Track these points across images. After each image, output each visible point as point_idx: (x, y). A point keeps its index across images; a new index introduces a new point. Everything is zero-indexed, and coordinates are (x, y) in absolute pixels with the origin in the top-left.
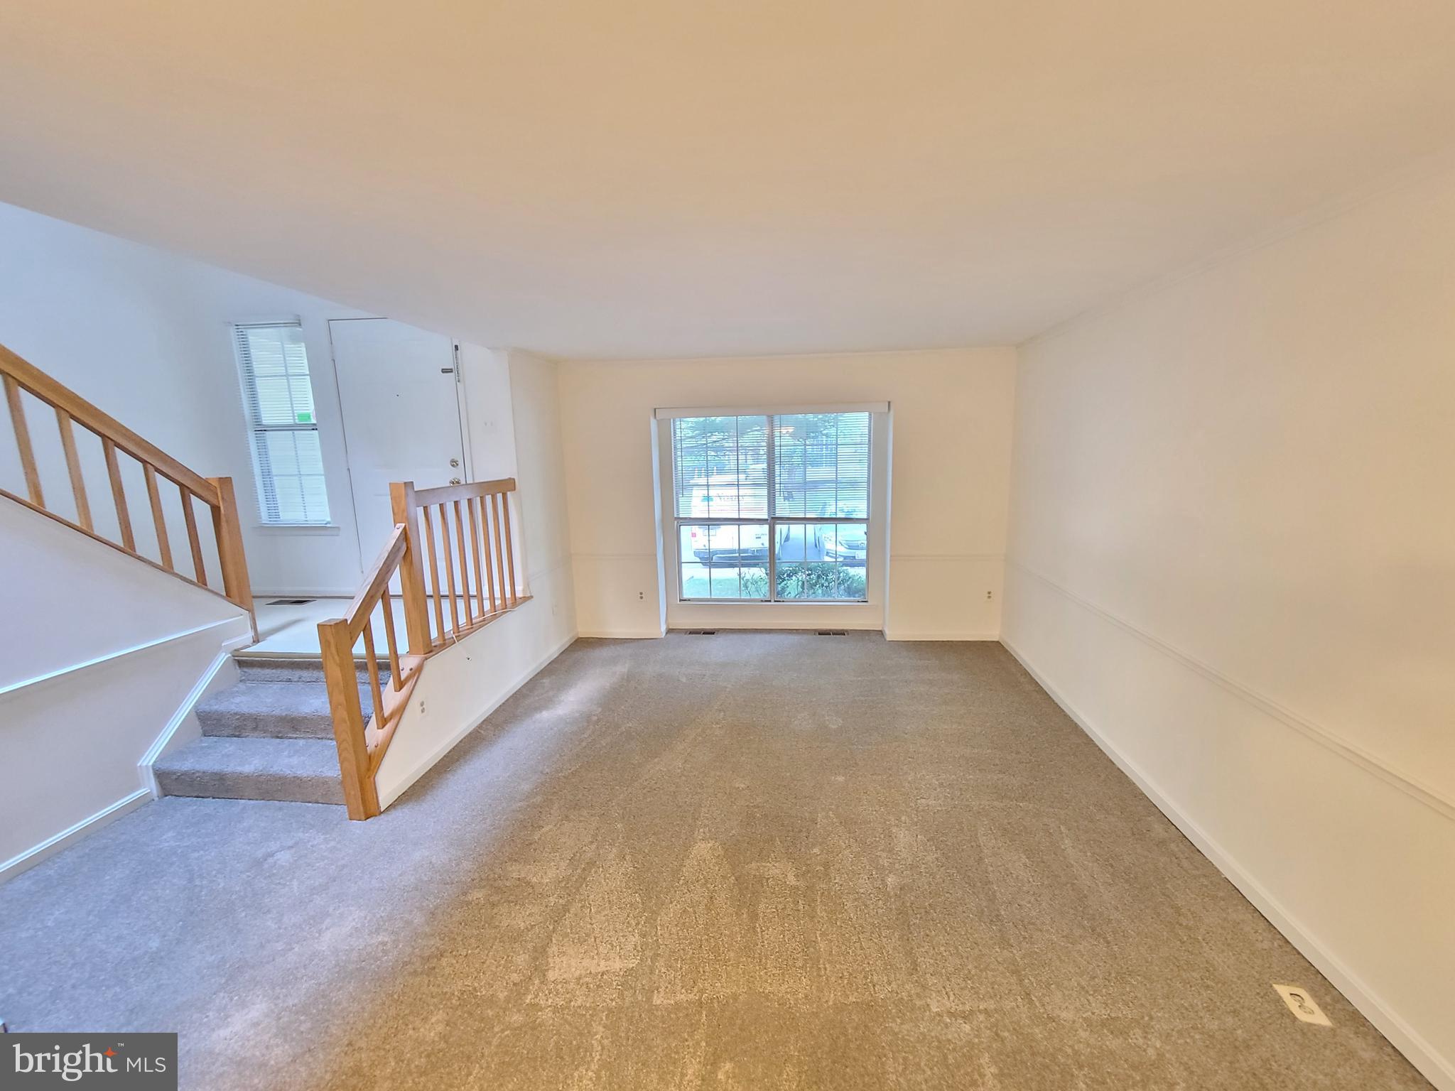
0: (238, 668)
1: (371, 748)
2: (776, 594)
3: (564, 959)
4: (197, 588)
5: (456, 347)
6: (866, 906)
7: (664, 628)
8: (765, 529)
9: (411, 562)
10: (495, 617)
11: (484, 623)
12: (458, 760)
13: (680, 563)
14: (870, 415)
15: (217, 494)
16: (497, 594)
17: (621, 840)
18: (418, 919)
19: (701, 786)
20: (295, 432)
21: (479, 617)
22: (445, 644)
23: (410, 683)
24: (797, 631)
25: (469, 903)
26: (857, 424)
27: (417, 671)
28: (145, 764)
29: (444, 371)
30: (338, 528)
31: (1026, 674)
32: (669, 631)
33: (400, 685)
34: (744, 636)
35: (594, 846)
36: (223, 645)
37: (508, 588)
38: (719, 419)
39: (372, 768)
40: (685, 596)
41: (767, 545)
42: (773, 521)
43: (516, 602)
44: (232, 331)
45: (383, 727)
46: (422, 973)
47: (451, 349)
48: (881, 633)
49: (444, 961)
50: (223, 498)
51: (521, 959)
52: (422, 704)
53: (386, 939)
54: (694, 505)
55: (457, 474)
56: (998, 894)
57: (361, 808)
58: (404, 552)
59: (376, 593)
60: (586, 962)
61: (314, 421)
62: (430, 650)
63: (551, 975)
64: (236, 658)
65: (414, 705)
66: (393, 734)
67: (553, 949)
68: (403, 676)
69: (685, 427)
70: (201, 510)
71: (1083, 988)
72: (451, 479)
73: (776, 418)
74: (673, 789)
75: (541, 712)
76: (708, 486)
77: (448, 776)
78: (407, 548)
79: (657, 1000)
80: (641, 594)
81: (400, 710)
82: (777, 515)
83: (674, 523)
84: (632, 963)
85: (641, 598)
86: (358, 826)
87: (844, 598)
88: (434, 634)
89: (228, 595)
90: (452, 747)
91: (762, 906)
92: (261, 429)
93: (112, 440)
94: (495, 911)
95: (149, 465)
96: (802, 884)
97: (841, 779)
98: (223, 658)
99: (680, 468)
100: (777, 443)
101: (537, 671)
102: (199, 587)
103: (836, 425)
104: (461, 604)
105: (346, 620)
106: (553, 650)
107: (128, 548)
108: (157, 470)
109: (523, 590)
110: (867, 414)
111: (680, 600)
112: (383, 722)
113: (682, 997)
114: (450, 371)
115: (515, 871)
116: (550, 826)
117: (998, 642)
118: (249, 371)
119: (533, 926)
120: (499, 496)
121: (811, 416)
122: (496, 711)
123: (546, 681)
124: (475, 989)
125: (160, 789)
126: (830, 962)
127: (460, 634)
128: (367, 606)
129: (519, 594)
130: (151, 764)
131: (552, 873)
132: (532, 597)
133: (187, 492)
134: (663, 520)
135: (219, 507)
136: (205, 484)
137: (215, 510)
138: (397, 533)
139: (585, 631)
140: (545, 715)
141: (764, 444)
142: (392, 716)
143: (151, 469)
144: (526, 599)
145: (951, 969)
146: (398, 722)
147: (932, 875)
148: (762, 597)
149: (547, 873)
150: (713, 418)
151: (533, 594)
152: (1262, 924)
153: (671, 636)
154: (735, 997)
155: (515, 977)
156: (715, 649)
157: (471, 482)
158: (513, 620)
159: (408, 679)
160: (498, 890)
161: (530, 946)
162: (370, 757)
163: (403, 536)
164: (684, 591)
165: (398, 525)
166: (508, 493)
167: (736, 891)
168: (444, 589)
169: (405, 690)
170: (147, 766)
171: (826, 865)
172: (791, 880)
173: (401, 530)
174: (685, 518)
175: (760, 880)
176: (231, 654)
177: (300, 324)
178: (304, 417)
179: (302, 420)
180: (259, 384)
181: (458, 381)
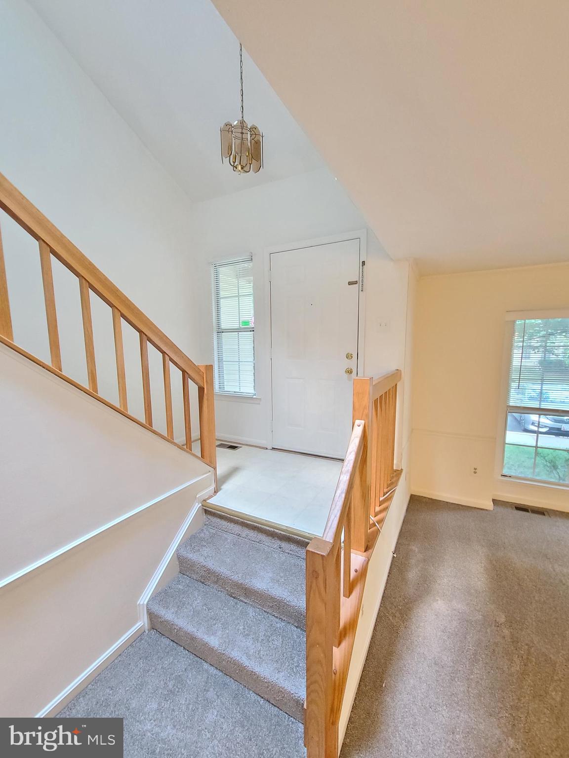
0: (204, 514)
4: (185, 453)
5: (364, 263)
7: (491, 501)
10: (391, 496)
11: (386, 503)
13: (504, 444)
15: (204, 378)
20: (240, 333)
23: (358, 587)
27: (363, 574)
28: (142, 603)
29: (350, 283)
30: (260, 399)
32: (494, 503)
33: (349, 589)
36: (197, 496)
40: (505, 472)
44: (212, 269)
47: (358, 265)
50: (206, 381)
55: (350, 365)
61: (252, 325)
62: (367, 544)
64: (204, 508)
68: (351, 577)
70: (193, 389)
78: (364, 446)
80: (475, 469)
81: (354, 625)
85: (475, 473)
89: (202, 456)
90: (371, 637)
92: (220, 332)
93: (146, 335)
95: (166, 356)
98: (197, 506)
102: (187, 452)
106: (404, 511)
107: (148, 426)
108: (171, 360)
109: (397, 464)
111: (502, 476)
112: (339, 638)
114: (356, 283)
118: (218, 294)
125: (149, 622)
128: (342, 520)
130: (145, 603)
132: (404, 469)
133: (186, 376)
135: (204, 388)
136: (196, 369)
137: (201, 390)
138: (359, 430)
139: (417, 490)
142: (345, 630)
143: (167, 358)
144: (399, 472)
146: (354, 642)
151: (402, 467)
153: (496, 507)
159: (355, 582)
163: (363, 434)
165: (358, 422)
166: (398, 384)
169: (354, 597)
170: (143, 604)
173: (361, 427)
176: (201, 505)
177: (252, 259)
178: (246, 323)
179: (244, 325)
180: (222, 302)
181: (362, 291)
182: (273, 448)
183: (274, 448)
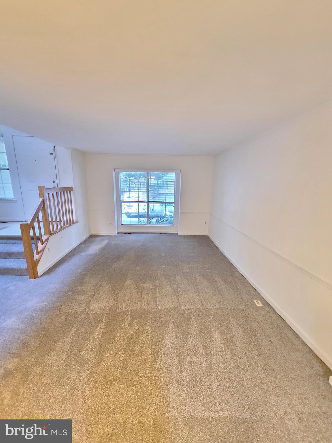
1: (35, 259)
2: (149, 223)
3: (94, 305)
5: (55, 147)
6: (169, 291)
7: (117, 232)
8: (146, 204)
9: (45, 209)
10: (68, 227)
11: (65, 228)
12: (59, 265)
13: (121, 214)
14: (175, 173)
16: (68, 221)
17: (107, 281)
18: (54, 299)
19: (128, 269)
20: (1, 170)
21: (64, 226)
22: (54, 233)
23: (45, 243)
24: (154, 233)
25: (67, 295)
26: (171, 176)
27: (47, 240)
29: (51, 154)
30: (17, 200)
31: (213, 243)
32: (118, 233)
33: (42, 243)
34: (140, 234)
35: (100, 282)
37: (71, 219)
38: (133, 173)
39: (36, 264)
40: (123, 223)
41: (146, 212)
42: (148, 202)
43: (73, 223)
45: (38, 254)
46: (57, 309)
47: (53, 148)
48: (177, 234)
49: (63, 307)
51: (83, 305)
52: (49, 249)
53: (46, 303)
54: (125, 197)
55: (55, 185)
56: (199, 288)
57: (33, 276)
58: (43, 206)
59: (36, 217)
60: (100, 305)
61: (8, 167)
62: (50, 234)
63: (91, 308)
65: (46, 249)
66: (41, 256)
67: (91, 303)
68: (43, 241)
69: (123, 175)
71: (215, 303)
72: (53, 186)
73: (149, 173)
74: (120, 270)
75: (82, 253)
76: (130, 192)
77: (57, 268)
78: (44, 205)
79: (118, 311)
80: (110, 222)
81: (43, 250)
82: (149, 201)
83: (120, 202)
84: (112, 305)
86: (33, 281)
87: (167, 224)
88: (51, 230)
90: (57, 262)
91: (144, 292)
94: (75, 296)
96: (153, 288)
97: (164, 266)
99: (121, 186)
100: (149, 180)
101: (80, 243)
103: (166, 176)
104: (59, 224)
105: (28, 224)
106: (84, 238)
109: (76, 220)
110: (174, 173)
111: (121, 224)
112: (38, 253)
113: (124, 310)
114: (53, 154)
115: (79, 288)
116: (88, 279)
117: (207, 236)
119: (85, 299)
120: (69, 192)
121: (159, 173)
122: (69, 253)
123: (83, 246)
124: (72, 312)
126: (159, 302)
127: (58, 231)
128: (33, 220)
129: (75, 221)
131: (89, 288)
132: (78, 222)
134: (116, 202)
138: (41, 200)
139: (93, 233)
140: (83, 254)
141: (146, 180)
142: (41, 251)
144: (76, 222)
145: (187, 301)
146: (43, 253)
147: (185, 285)
148: (145, 224)
149: (88, 288)
150: (131, 172)
151: (78, 221)
152: (254, 290)
153: (119, 234)
154: (137, 309)
155: (82, 309)
156: (132, 237)
157: (59, 187)
158: (73, 228)
159: (45, 242)
160: (75, 292)
161: (85, 303)
162: (35, 262)
163: (42, 201)
164: (123, 222)
165: (41, 198)
166: (71, 191)
167: (137, 290)
168: (54, 220)
169: (44, 245)
171: (160, 284)
172: (151, 287)
173: (42, 199)
174: (123, 201)
175: (143, 287)
177: (3, 136)
179: (3, 167)
181: (55, 157)
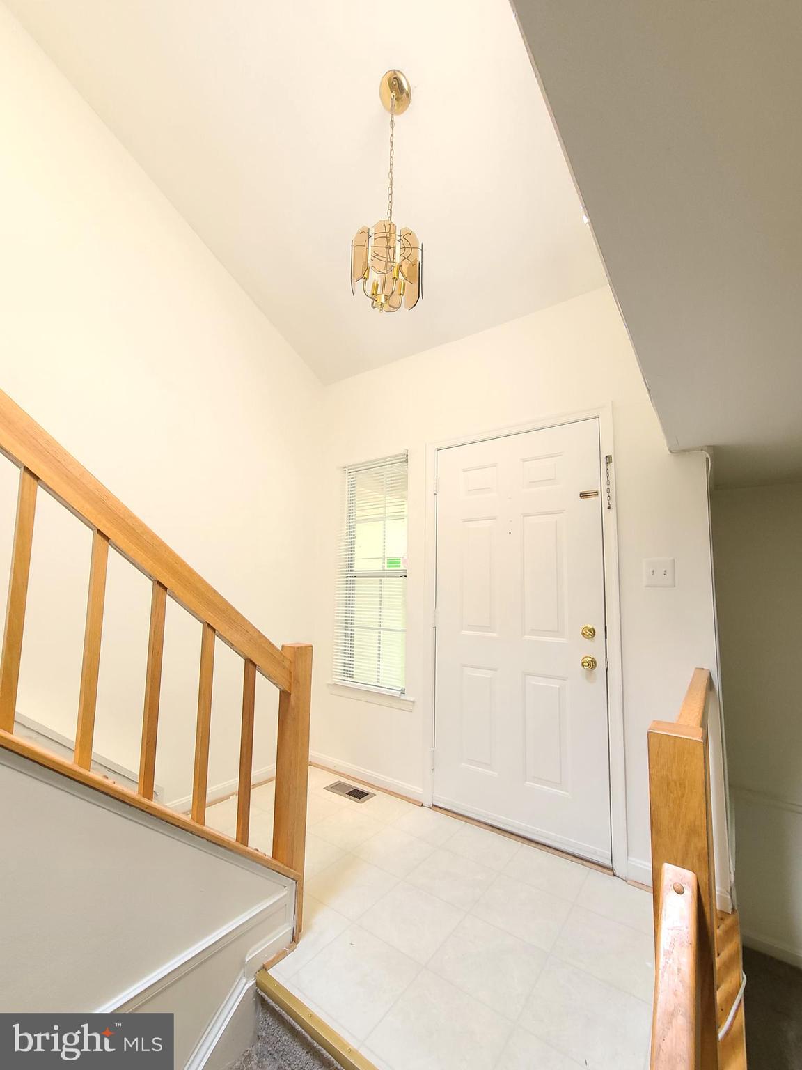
0: (257, 1014)
5: (609, 459)
20: (383, 580)
29: (583, 495)
30: (413, 701)
36: (247, 960)
50: (296, 681)
55: (593, 650)
61: (403, 567)
64: (259, 993)
92: (352, 576)
98: (245, 985)
114: (595, 494)
118: (351, 515)
133: (254, 668)
135: (291, 694)
136: (277, 654)
137: (286, 697)
176: (252, 982)
177: (407, 459)
178: (393, 561)
179: (390, 566)
180: (360, 529)
181: (609, 508)
182: (433, 805)
183: (437, 807)
